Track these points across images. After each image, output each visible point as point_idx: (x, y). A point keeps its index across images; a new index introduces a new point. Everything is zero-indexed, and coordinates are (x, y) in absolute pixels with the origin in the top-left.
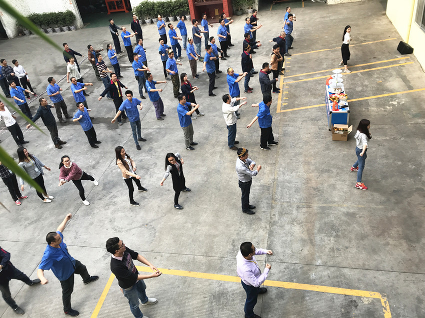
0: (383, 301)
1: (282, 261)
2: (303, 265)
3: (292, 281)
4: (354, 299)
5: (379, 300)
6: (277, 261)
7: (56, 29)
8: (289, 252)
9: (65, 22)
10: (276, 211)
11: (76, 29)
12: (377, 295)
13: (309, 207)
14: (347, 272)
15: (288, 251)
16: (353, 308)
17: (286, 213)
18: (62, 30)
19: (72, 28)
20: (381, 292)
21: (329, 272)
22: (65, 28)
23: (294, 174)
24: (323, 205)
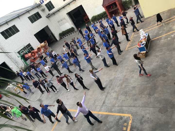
0: (131, 117)
1: (106, 106)
2: (112, 107)
3: (106, 112)
4: (122, 117)
5: (130, 117)
9: (72, 31)
10: (111, 89)
11: (75, 32)
12: (130, 115)
13: (122, 86)
14: (124, 108)
15: (109, 102)
16: (121, 120)
17: (113, 89)
18: (71, 34)
19: (74, 32)
20: (132, 114)
21: (118, 108)
22: (72, 33)
23: (122, 74)
24: (126, 85)
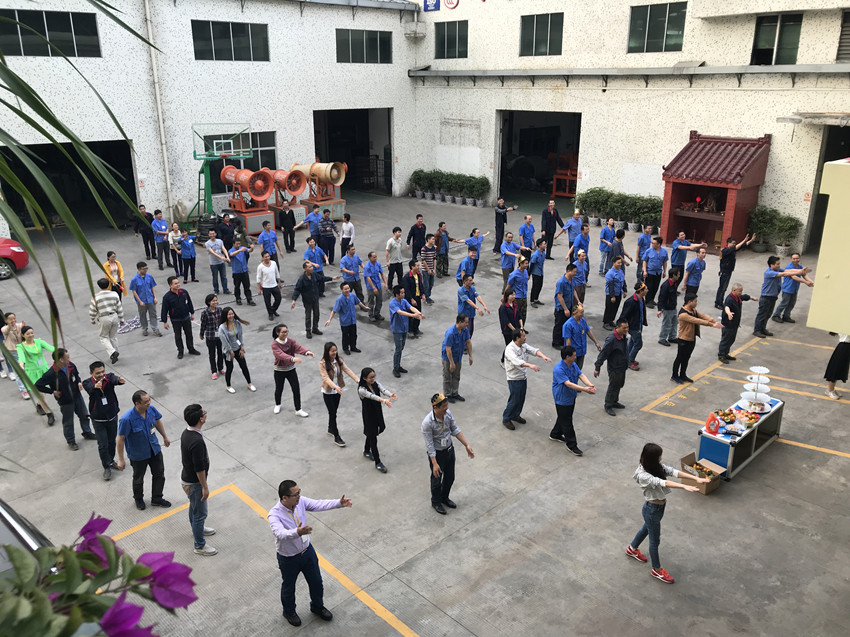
1: (408, 584)
2: (429, 604)
3: (392, 611)
6: (404, 580)
7: (457, 198)
8: (432, 580)
9: (472, 192)
10: (474, 527)
11: (485, 205)
13: (528, 546)
15: (431, 578)
17: (485, 536)
18: (464, 203)
19: (479, 202)
21: (452, 630)
22: (469, 200)
23: (560, 497)
24: (551, 555)
